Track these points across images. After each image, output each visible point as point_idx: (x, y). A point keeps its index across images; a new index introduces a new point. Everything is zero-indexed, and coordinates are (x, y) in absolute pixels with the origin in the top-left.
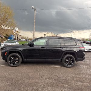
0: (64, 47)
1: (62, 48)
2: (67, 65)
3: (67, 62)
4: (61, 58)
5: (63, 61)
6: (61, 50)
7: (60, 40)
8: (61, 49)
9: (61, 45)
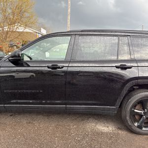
0: (128, 65)
1: (124, 68)
2: (140, 127)
3: (141, 116)
4: (118, 103)
5: (123, 113)
6: (117, 74)
7: (115, 39)
8: (119, 71)
9: (120, 58)
